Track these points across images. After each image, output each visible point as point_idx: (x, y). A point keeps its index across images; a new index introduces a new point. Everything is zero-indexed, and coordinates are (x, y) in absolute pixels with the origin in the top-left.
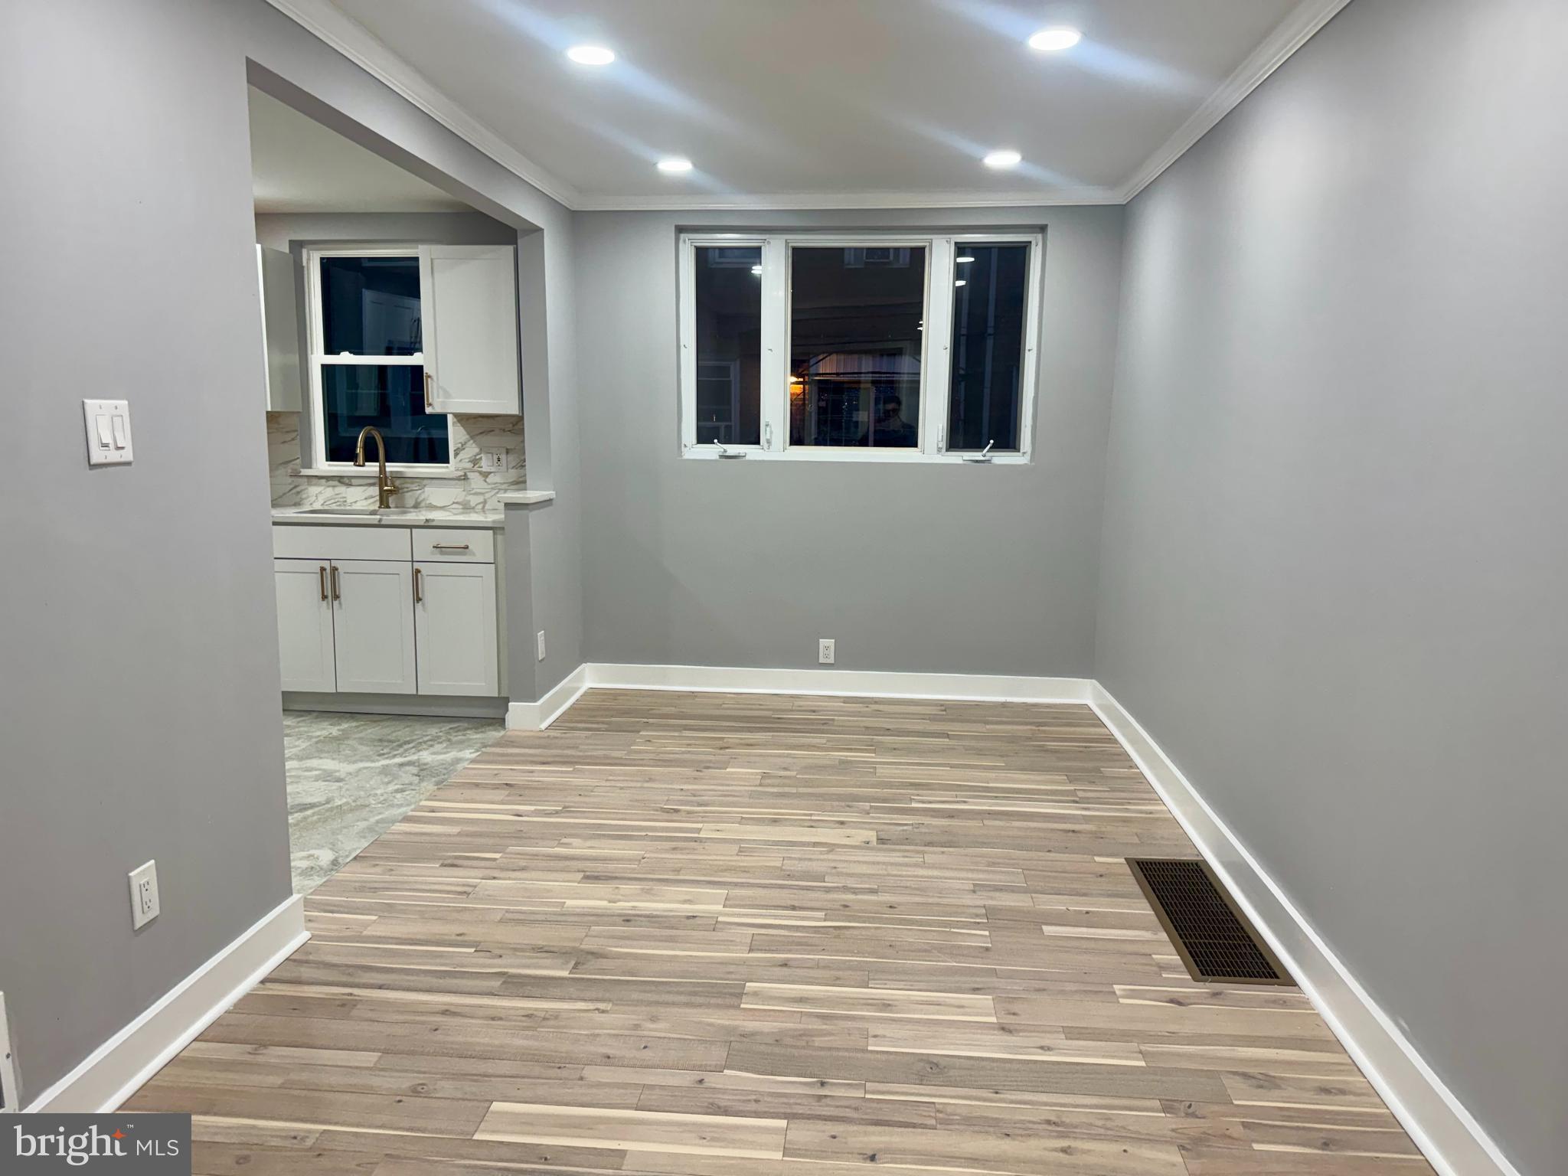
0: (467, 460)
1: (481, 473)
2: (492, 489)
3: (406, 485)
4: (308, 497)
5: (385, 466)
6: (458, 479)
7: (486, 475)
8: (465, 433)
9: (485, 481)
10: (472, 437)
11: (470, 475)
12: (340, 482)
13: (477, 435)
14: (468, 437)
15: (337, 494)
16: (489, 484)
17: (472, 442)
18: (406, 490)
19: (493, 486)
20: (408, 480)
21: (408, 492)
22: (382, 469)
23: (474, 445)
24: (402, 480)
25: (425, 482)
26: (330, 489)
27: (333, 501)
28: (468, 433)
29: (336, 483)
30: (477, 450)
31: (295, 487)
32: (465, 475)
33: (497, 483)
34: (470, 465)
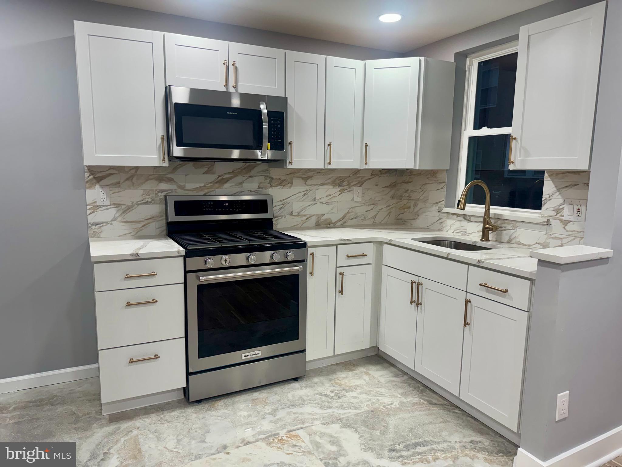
0: (552, 209)
1: (561, 221)
2: (569, 235)
3: (503, 225)
4: (446, 226)
5: (489, 210)
6: (542, 224)
7: (566, 223)
8: (553, 186)
9: (564, 228)
10: (558, 190)
11: (552, 222)
12: (464, 218)
13: (563, 188)
14: (555, 189)
15: (462, 227)
16: (567, 231)
17: (558, 193)
18: (503, 228)
19: (571, 233)
20: (506, 222)
21: (505, 230)
22: (487, 211)
23: (560, 197)
24: (502, 221)
25: (518, 224)
26: (458, 222)
27: (459, 231)
28: (556, 187)
29: (462, 219)
30: (561, 201)
31: (440, 219)
32: (548, 221)
33: (574, 231)
34: (553, 213)
